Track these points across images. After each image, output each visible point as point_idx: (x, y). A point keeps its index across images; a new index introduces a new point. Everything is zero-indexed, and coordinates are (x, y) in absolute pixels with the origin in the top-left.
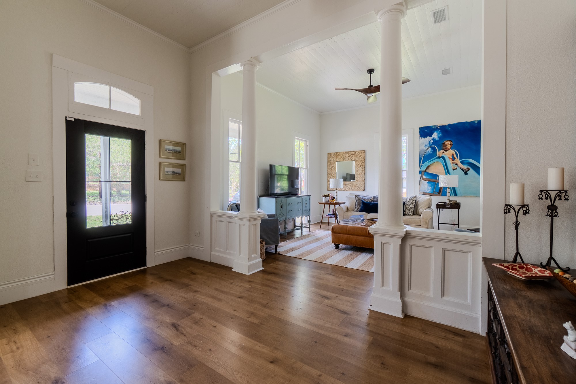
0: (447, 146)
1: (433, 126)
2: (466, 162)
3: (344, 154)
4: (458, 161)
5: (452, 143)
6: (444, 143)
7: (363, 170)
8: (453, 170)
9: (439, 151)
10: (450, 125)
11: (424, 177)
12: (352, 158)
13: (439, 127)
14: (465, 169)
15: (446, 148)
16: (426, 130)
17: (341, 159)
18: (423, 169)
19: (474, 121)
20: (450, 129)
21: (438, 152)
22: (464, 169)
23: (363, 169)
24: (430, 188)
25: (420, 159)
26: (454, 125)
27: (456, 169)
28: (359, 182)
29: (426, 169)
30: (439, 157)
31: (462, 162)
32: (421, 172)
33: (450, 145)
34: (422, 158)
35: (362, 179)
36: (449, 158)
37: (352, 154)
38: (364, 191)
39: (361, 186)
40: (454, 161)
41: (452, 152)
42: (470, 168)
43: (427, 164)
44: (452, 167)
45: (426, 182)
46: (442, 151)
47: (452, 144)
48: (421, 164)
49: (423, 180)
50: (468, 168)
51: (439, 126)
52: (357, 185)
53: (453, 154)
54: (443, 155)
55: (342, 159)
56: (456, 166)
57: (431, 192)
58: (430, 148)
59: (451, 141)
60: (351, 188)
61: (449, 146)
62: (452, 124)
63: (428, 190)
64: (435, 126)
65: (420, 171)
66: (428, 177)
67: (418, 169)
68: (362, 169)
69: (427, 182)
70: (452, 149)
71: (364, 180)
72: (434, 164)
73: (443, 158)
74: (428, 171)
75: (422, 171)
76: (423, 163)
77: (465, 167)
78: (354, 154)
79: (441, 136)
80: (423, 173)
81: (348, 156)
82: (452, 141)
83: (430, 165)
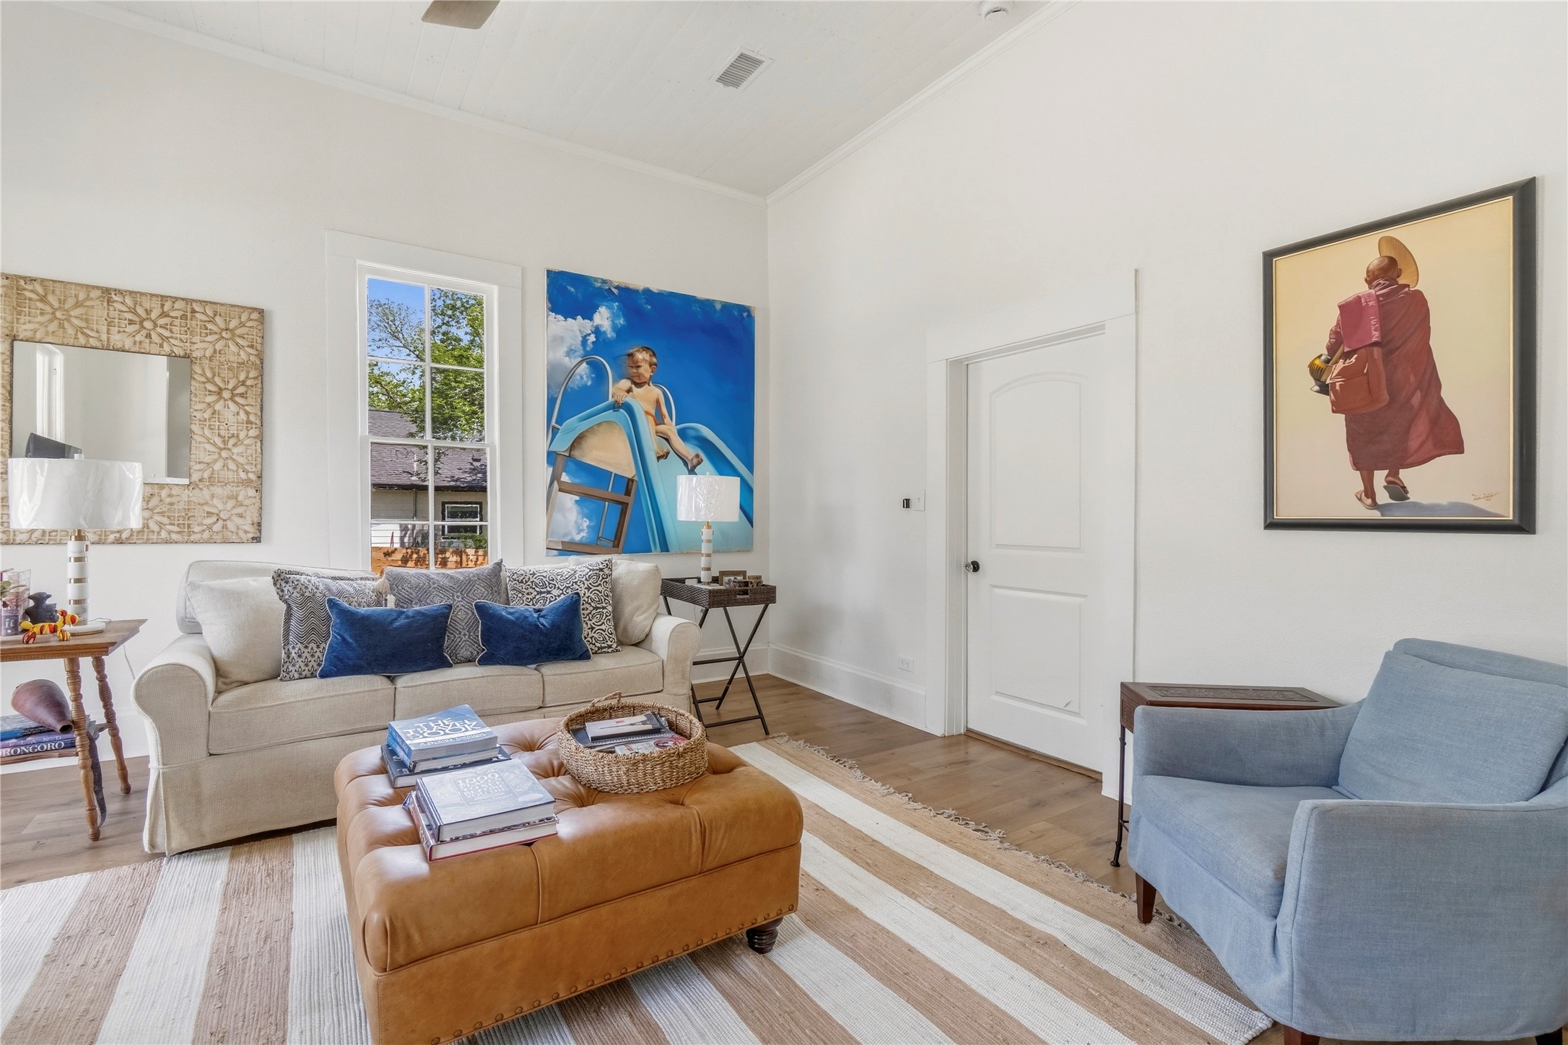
0: (639, 367)
1: (596, 279)
2: (692, 433)
3: (88, 298)
4: (671, 428)
5: (654, 360)
6: (631, 355)
7: (249, 422)
8: (659, 458)
9: (615, 381)
10: (647, 292)
11: (565, 478)
12: (160, 335)
13: (616, 291)
14: (690, 458)
15: (639, 376)
16: (572, 289)
17: (61, 326)
18: (562, 446)
19: (714, 301)
20: (649, 307)
21: (613, 386)
22: (687, 458)
23: (247, 413)
24: (586, 523)
25: (551, 402)
26: (661, 295)
27: (665, 456)
28: (218, 490)
29: (572, 447)
30: (616, 406)
31: (683, 434)
32: (552, 457)
33: (651, 365)
34: (556, 399)
35: (243, 475)
36: (647, 413)
37: (164, 314)
38: (257, 539)
39: (239, 510)
40: (661, 428)
41: (654, 392)
42: (702, 455)
43: (574, 425)
44: (656, 446)
45: (569, 500)
46: (625, 384)
47: (656, 365)
48: (553, 423)
49: (560, 490)
50: (697, 456)
51: (617, 287)
52: (207, 509)
53: (658, 402)
54: (628, 399)
55: (70, 331)
56: (667, 447)
57: (587, 541)
58: (584, 365)
59: (652, 354)
60: (155, 528)
61: (646, 371)
62: (656, 291)
63: (579, 533)
64: (604, 282)
65: (550, 454)
66: (577, 481)
67: (539, 444)
68: (243, 416)
69: (576, 501)
70: (655, 381)
71: (260, 477)
72: (601, 428)
73: (629, 409)
74: (576, 454)
75: (556, 454)
76: (560, 421)
77: (689, 451)
78: (184, 317)
79: (623, 326)
80: (560, 461)
81: (131, 322)
82: (654, 354)
83: (587, 431)
